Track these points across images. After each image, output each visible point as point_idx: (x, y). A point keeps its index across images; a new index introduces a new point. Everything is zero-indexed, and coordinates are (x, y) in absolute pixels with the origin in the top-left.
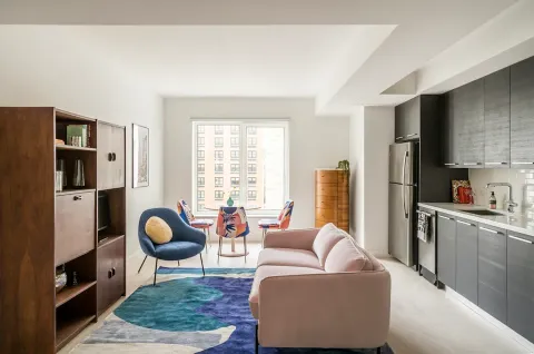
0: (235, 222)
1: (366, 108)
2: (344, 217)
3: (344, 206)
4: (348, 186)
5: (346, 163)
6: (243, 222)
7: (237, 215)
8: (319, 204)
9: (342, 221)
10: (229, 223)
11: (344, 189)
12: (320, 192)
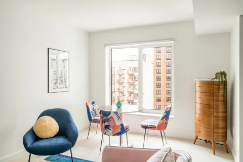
0: (111, 123)
1: (241, 16)
2: (221, 124)
3: (221, 115)
4: (225, 95)
5: (223, 74)
6: (118, 123)
7: (112, 117)
8: (198, 111)
9: (218, 128)
10: (106, 124)
11: (221, 98)
12: (198, 100)
